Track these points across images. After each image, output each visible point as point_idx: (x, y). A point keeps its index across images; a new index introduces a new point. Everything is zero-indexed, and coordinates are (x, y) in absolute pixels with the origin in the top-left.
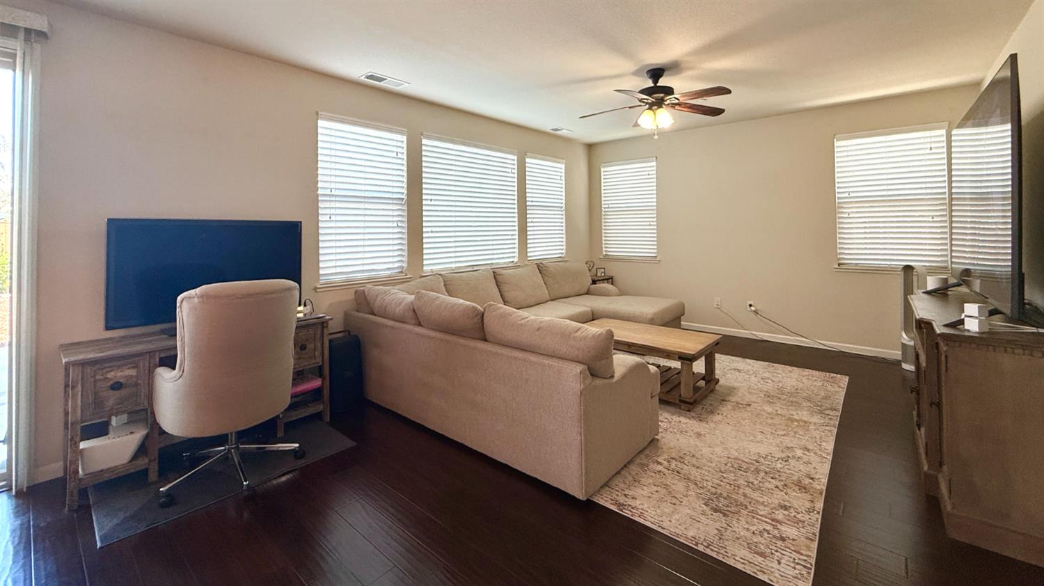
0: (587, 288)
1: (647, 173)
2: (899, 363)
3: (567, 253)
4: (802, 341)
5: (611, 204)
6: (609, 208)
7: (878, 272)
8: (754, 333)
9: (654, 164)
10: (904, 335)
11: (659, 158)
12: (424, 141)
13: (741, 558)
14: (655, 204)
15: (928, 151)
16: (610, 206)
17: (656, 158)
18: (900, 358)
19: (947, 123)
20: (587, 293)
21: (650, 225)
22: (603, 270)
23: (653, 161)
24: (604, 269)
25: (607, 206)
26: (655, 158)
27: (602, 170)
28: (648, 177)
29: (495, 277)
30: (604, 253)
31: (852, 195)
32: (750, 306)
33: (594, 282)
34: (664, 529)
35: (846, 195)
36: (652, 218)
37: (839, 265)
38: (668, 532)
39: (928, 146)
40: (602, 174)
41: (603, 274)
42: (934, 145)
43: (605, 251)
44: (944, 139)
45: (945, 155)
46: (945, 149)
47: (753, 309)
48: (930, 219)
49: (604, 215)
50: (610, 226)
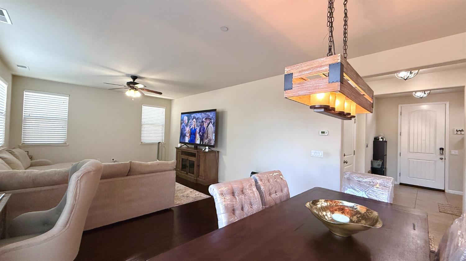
0: (30, 163)
1: (63, 101)
6: (29, 116)
7: (151, 144)
9: (68, 98)
11: (70, 96)
16: (30, 115)
19: (165, 107)
20: (31, 166)
23: (67, 97)
26: (69, 95)
27: (25, 93)
31: (145, 122)
33: (31, 160)
35: (144, 122)
36: (64, 124)
37: (141, 143)
39: (162, 112)
40: (25, 95)
42: (163, 112)
43: (23, 141)
44: (165, 111)
45: (164, 115)
46: (164, 114)
47: (115, 160)
48: (161, 130)
49: (24, 120)
50: (29, 127)
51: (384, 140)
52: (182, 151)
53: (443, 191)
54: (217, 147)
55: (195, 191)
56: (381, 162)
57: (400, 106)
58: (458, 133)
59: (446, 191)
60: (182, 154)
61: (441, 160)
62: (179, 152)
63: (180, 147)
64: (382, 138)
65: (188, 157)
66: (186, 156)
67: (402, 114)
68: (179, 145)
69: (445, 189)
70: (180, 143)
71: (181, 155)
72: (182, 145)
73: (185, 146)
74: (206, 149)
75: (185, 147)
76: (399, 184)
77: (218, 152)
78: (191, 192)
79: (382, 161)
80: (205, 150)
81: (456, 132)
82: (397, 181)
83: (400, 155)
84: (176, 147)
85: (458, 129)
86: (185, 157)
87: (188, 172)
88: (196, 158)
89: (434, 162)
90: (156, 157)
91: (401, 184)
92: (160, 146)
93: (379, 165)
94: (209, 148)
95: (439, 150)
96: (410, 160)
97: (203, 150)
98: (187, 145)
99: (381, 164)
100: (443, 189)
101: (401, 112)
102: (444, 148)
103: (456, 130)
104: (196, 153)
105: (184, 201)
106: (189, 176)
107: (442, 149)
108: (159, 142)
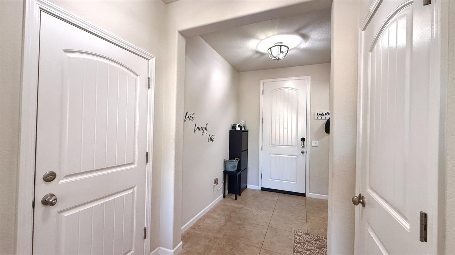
51: (243, 129)
53: (304, 195)
56: (237, 162)
57: (262, 82)
58: (318, 117)
59: (307, 195)
61: (302, 154)
64: (239, 126)
67: (264, 93)
69: (305, 192)
76: (260, 189)
79: (239, 160)
81: (317, 116)
82: (258, 186)
83: (262, 150)
85: (319, 113)
89: (295, 158)
91: (263, 189)
93: (233, 167)
95: (301, 141)
96: (272, 155)
99: (237, 165)
100: (305, 193)
101: (263, 91)
102: (305, 138)
103: (316, 114)
107: (303, 139)
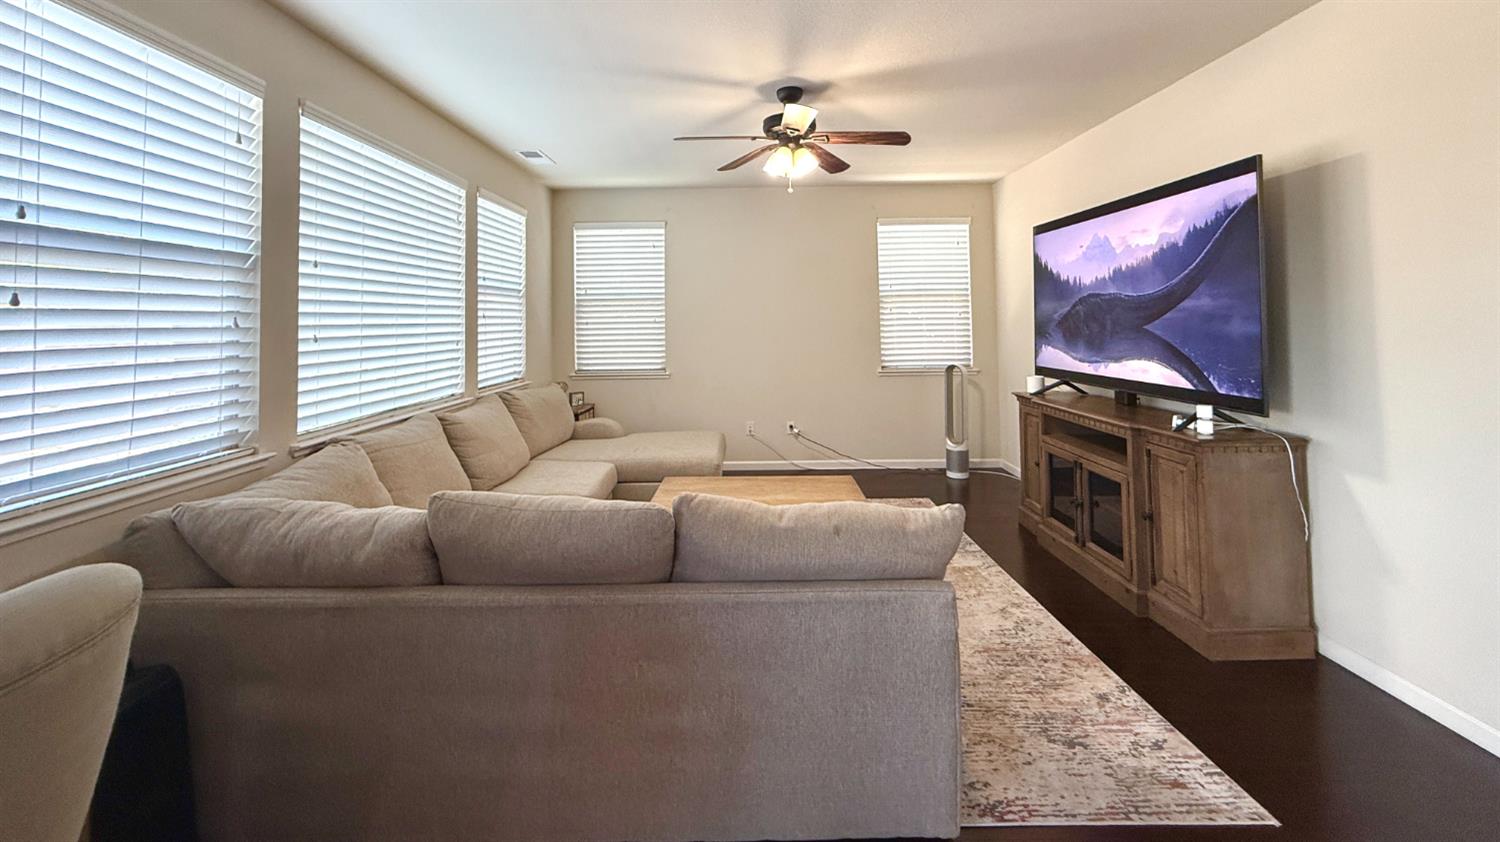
0: (572, 429)
1: (651, 244)
2: (943, 472)
3: (527, 371)
4: (847, 464)
5: (590, 289)
6: (586, 294)
7: (920, 374)
8: (795, 462)
9: (662, 231)
10: (949, 442)
11: (668, 226)
12: (305, 123)
13: (1177, 805)
14: (663, 291)
15: (956, 245)
16: (589, 292)
17: (666, 223)
18: (944, 466)
19: (970, 219)
20: (573, 437)
21: (655, 322)
22: (580, 396)
23: (660, 228)
24: (583, 393)
25: (583, 292)
26: (663, 223)
27: (576, 233)
28: (652, 250)
29: (444, 429)
30: (576, 368)
31: (894, 288)
32: (791, 427)
33: (577, 419)
34: (1074, 816)
35: (888, 288)
36: (658, 313)
37: (883, 367)
38: (1084, 818)
39: (957, 240)
40: (575, 239)
41: (581, 402)
42: (960, 240)
43: (579, 364)
44: (967, 234)
45: (968, 251)
46: (968, 245)
47: (796, 431)
48: (957, 316)
49: (578, 306)
50: (587, 323)
52: (1046, 417)
54: (1285, 406)
55: (1133, 698)
60: (1046, 433)
62: (1034, 419)
63: (1040, 393)
65: (1078, 451)
66: (1067, 447)
68: (1033, 384)
70: (1037, 374)
71: (1042, 437)
72: (1049, 381)
73: (1065, 388)
74: (1194, 418)
75: (1065, 394)
77: (1300, 444)
78: (1103, 698)
80: (1188, 422)
84: (1020, 391)
86: (1067, 450)
87: (1087, 535)
88: (1130, 468)
90: (943, 430)
92: (956, 380)
94: (1216, 413)
97: (1176, 421)
98: (1076, 384)
104: (1125, 440)
105: (1045, 789)
106: (1091, 559)
108: (951, 368)
